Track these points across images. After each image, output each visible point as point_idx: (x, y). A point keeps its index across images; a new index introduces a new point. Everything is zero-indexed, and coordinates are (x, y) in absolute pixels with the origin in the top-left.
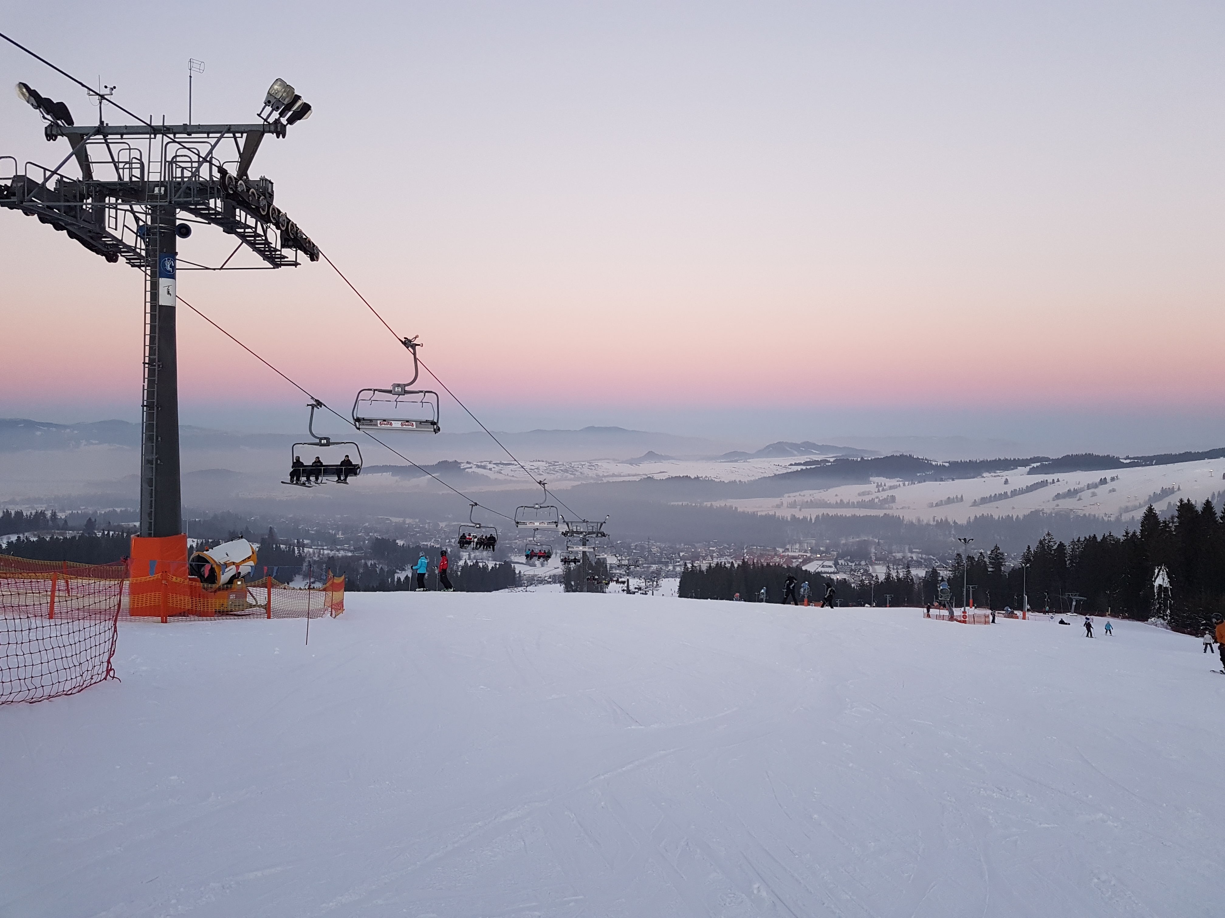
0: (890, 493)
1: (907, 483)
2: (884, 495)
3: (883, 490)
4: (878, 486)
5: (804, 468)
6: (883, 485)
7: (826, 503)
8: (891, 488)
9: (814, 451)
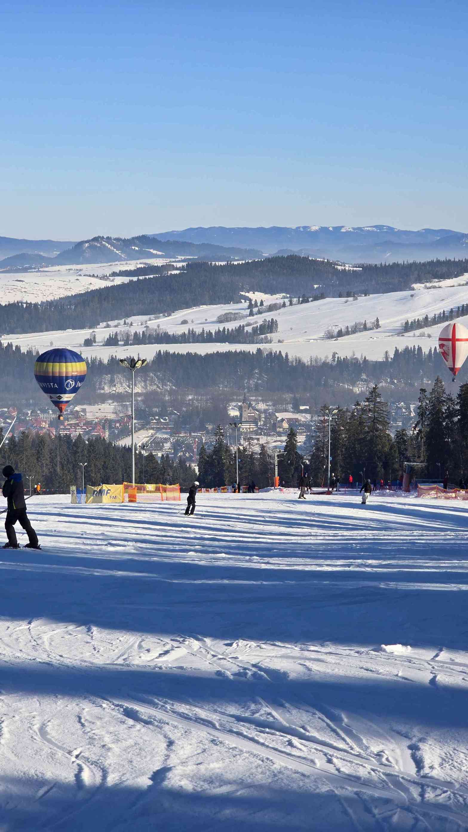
0: (268, 316)
1: (295, 300)
2: (259, 320)
3: (260, 312)
4: (251, 306)
5: (135, 279)
6: (259, 304)
7: (166, 334)
8: (272, 308)
9: (155, 252)
